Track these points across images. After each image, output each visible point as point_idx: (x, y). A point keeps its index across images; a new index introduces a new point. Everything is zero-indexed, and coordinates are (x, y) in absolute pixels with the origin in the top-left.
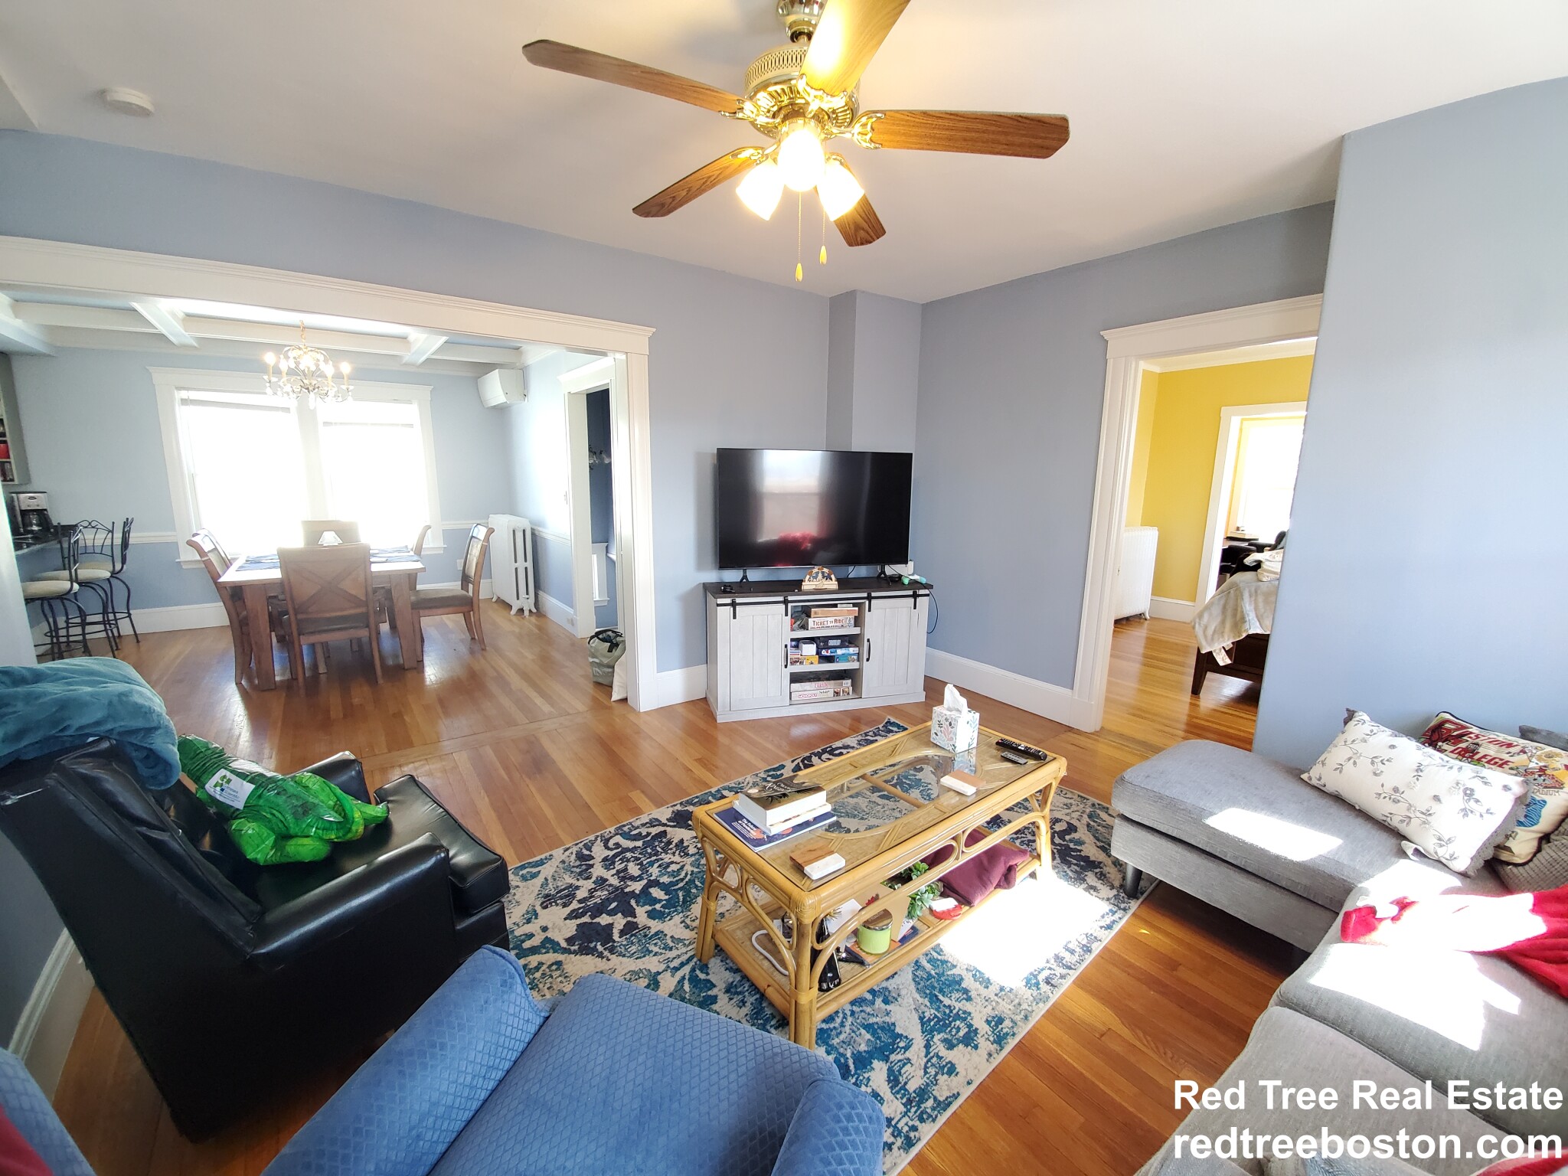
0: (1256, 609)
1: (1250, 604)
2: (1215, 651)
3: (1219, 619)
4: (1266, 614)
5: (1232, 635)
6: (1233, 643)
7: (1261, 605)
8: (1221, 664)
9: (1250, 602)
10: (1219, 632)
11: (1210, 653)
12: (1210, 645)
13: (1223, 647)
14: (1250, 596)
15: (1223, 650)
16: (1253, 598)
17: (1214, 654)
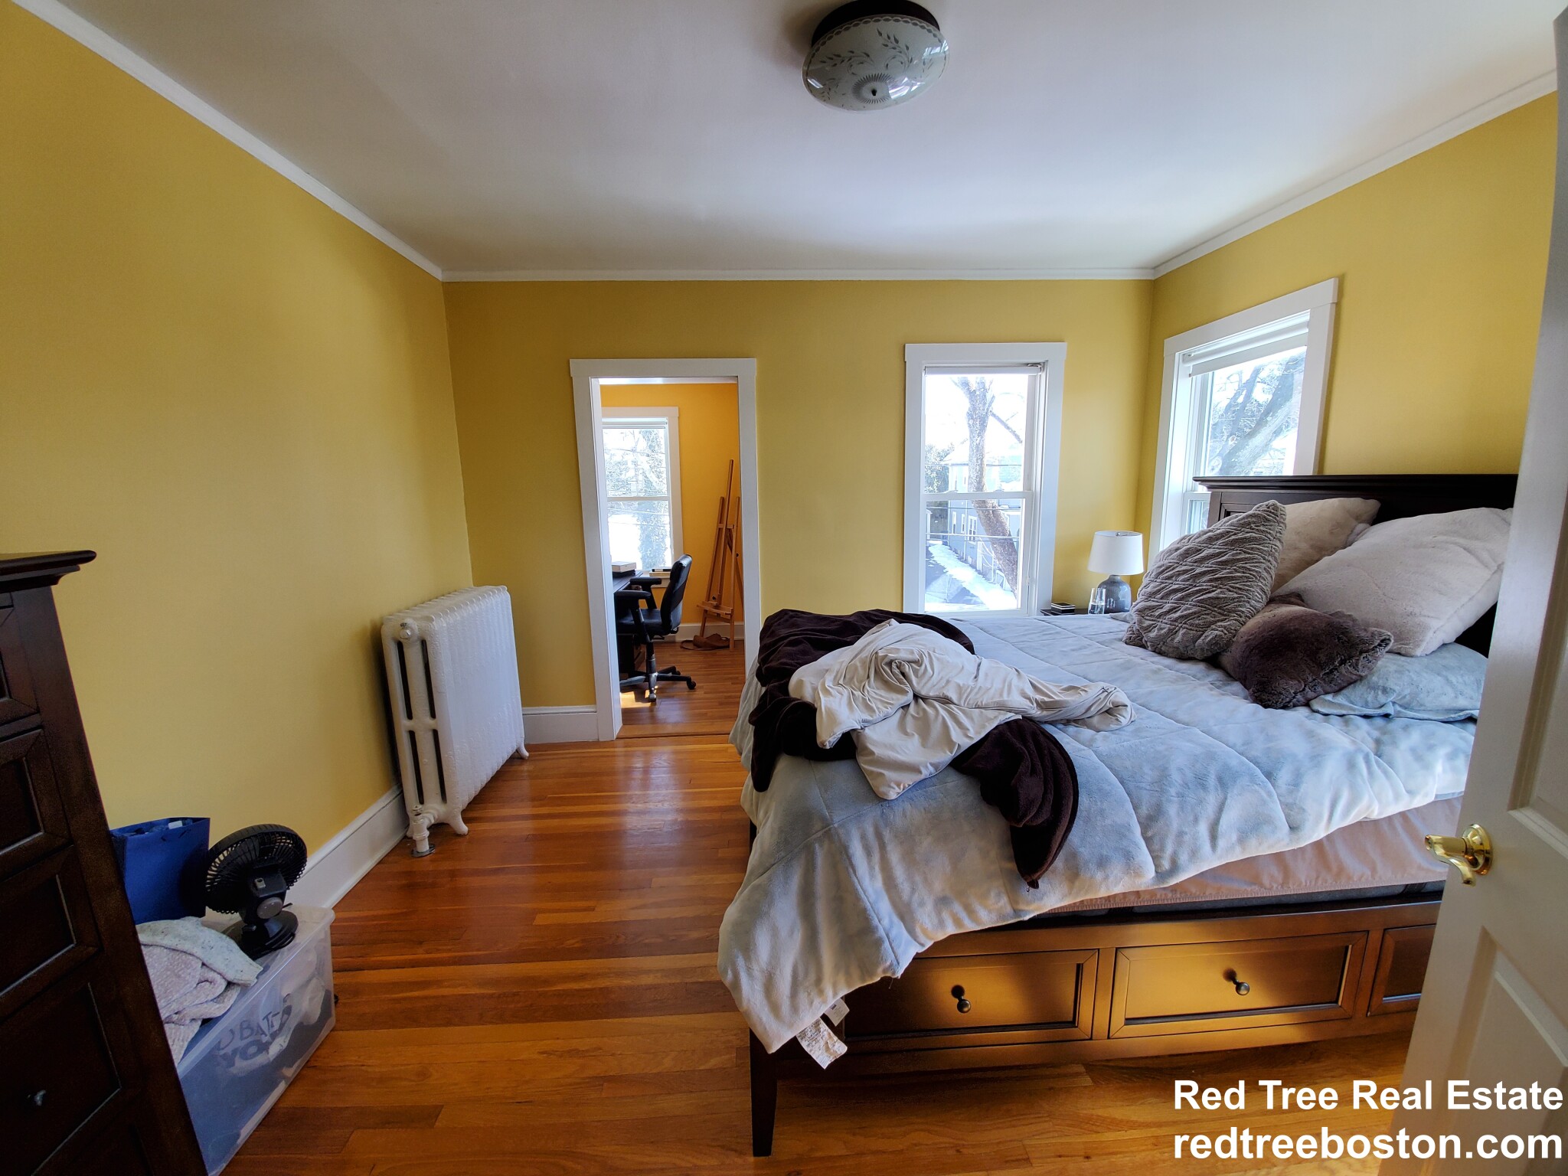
0: (890, 884)
1: (872, 876)
2: (803, 1033)
3: (798, 937)
4: (916, 897)
5: (841, 979)
6: (847, 999)
7: (899, 873)
8: (824, 1061)
9: (871, 868)
10: (808, 976)
11: (794, 1045)
12: (791, 1026)
13: (825, 1018)
14: (868, 853)
15: (823, 1026)
16: (876, 857)
17: (804, 1044)
